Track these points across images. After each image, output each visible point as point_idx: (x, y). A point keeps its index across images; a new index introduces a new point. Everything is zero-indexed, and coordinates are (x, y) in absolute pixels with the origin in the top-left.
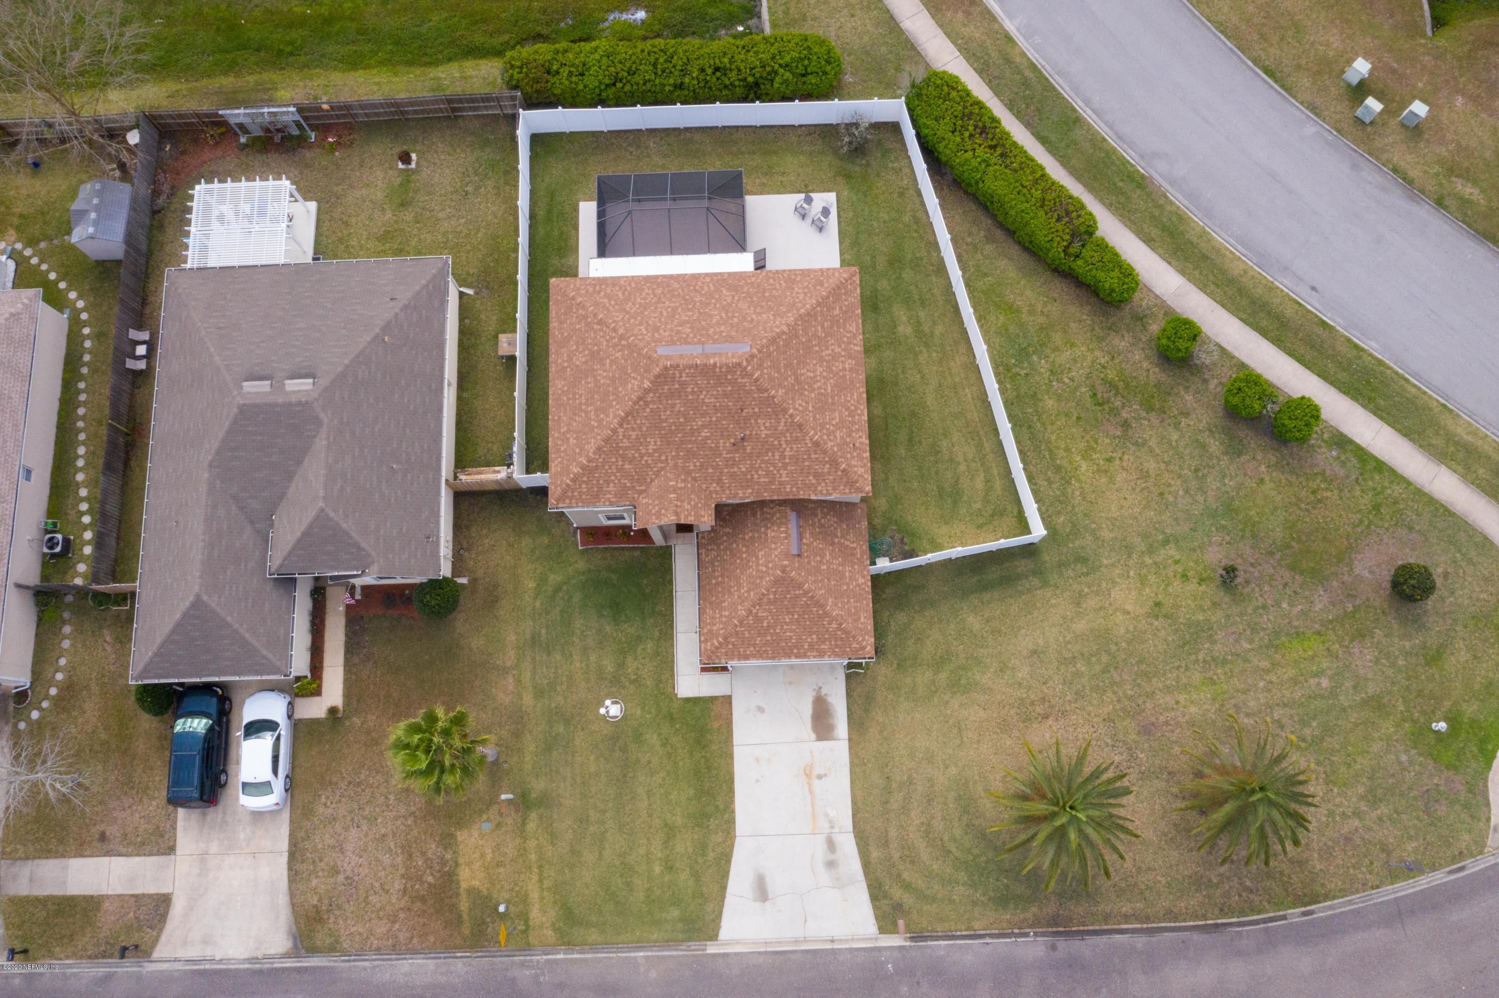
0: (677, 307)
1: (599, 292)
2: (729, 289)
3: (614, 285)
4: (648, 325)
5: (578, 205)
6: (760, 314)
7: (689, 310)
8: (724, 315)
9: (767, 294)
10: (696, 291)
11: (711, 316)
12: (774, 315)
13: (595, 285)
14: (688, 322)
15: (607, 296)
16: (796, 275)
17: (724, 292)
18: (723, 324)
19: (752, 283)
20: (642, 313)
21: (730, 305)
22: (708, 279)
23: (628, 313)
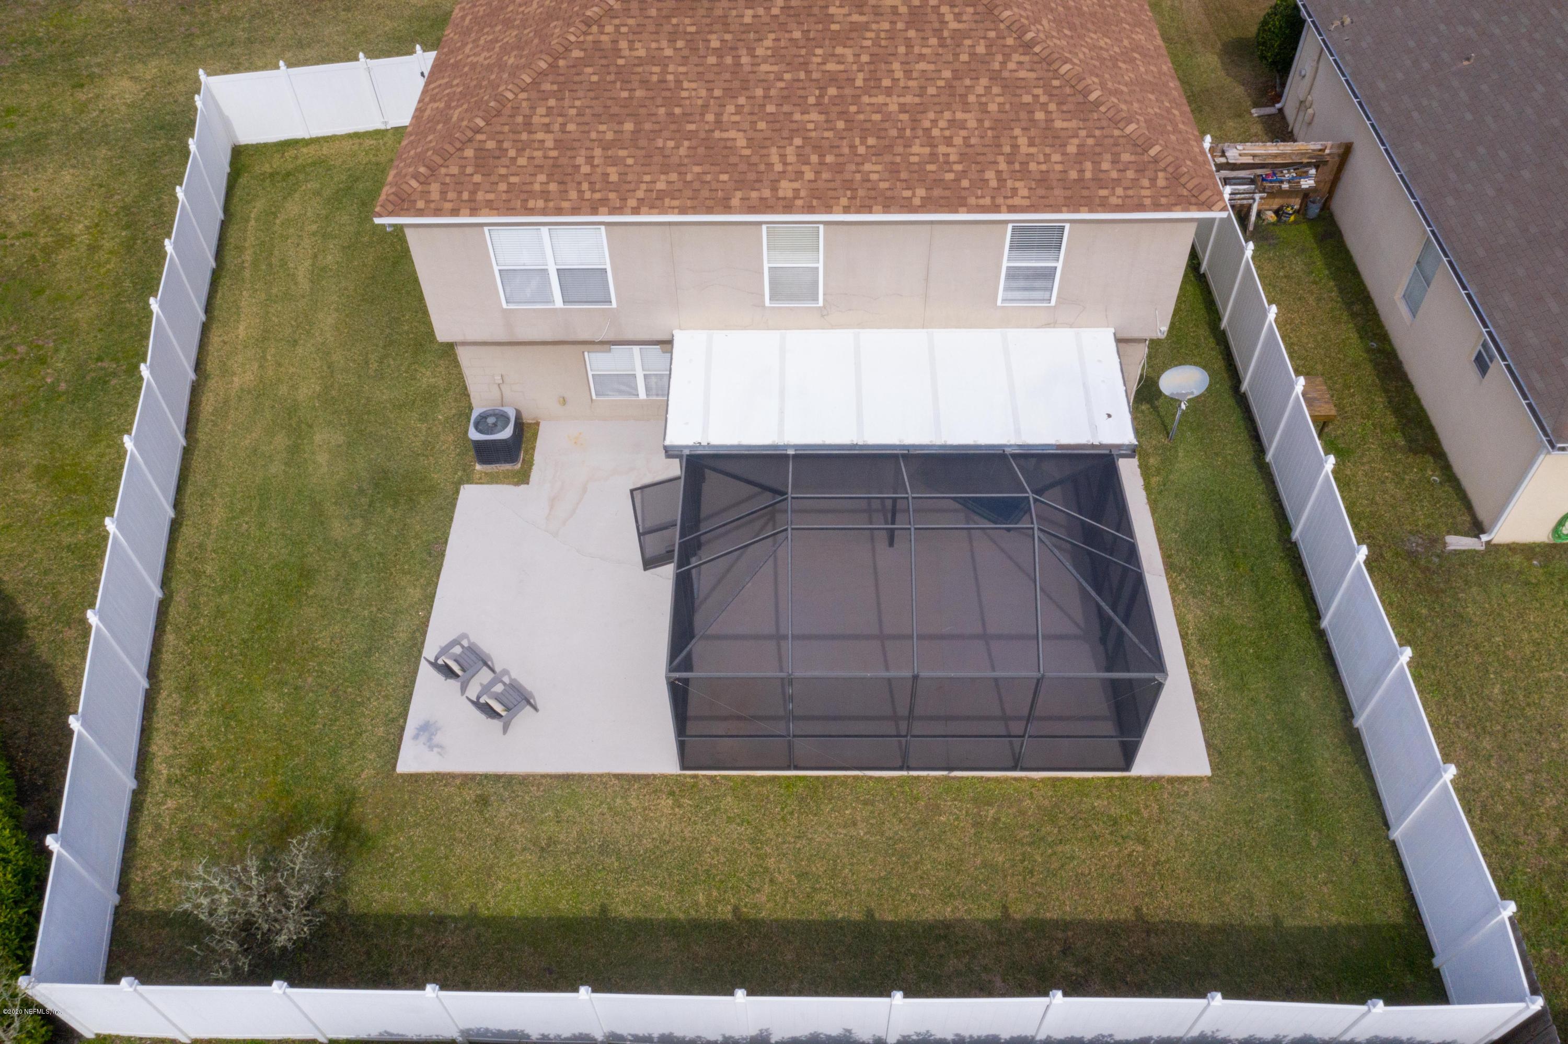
0: (867, 91)
1: (1081, 154)
2: (729, 147)
3: (1043, 180)
4: (938, 32)
5: (1214, 766)
6: (652, 59)
7: (833, 79)
8: (745, 60)
9: (629, 126)
10: (817, 148)
11: (776, 55)
12: (617, 51)
13: (1099, 182)
14: (835, 38)
15: (1057, 140)
16: (545, 195)
17: (741, 142)
18: (747, 28)
19: (665, 169)
20: (957, 75)
21: (730, 94)
22: (786, 188)
23: (995, 77)
